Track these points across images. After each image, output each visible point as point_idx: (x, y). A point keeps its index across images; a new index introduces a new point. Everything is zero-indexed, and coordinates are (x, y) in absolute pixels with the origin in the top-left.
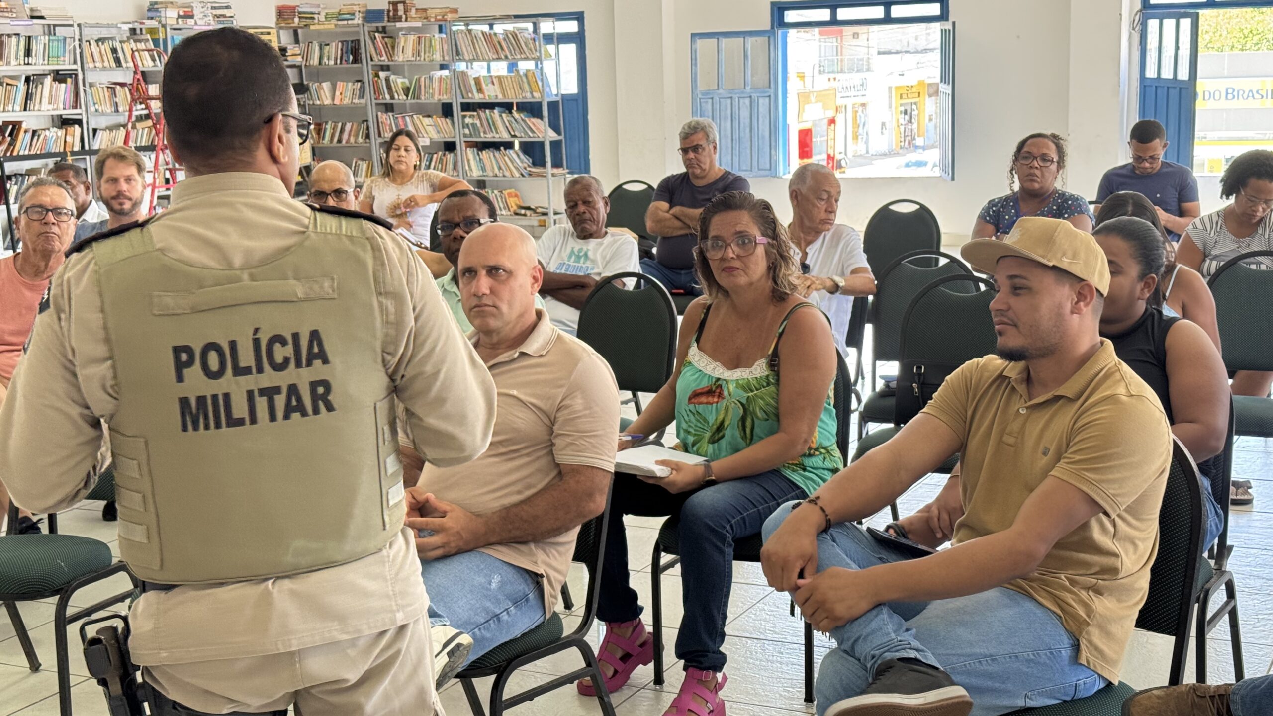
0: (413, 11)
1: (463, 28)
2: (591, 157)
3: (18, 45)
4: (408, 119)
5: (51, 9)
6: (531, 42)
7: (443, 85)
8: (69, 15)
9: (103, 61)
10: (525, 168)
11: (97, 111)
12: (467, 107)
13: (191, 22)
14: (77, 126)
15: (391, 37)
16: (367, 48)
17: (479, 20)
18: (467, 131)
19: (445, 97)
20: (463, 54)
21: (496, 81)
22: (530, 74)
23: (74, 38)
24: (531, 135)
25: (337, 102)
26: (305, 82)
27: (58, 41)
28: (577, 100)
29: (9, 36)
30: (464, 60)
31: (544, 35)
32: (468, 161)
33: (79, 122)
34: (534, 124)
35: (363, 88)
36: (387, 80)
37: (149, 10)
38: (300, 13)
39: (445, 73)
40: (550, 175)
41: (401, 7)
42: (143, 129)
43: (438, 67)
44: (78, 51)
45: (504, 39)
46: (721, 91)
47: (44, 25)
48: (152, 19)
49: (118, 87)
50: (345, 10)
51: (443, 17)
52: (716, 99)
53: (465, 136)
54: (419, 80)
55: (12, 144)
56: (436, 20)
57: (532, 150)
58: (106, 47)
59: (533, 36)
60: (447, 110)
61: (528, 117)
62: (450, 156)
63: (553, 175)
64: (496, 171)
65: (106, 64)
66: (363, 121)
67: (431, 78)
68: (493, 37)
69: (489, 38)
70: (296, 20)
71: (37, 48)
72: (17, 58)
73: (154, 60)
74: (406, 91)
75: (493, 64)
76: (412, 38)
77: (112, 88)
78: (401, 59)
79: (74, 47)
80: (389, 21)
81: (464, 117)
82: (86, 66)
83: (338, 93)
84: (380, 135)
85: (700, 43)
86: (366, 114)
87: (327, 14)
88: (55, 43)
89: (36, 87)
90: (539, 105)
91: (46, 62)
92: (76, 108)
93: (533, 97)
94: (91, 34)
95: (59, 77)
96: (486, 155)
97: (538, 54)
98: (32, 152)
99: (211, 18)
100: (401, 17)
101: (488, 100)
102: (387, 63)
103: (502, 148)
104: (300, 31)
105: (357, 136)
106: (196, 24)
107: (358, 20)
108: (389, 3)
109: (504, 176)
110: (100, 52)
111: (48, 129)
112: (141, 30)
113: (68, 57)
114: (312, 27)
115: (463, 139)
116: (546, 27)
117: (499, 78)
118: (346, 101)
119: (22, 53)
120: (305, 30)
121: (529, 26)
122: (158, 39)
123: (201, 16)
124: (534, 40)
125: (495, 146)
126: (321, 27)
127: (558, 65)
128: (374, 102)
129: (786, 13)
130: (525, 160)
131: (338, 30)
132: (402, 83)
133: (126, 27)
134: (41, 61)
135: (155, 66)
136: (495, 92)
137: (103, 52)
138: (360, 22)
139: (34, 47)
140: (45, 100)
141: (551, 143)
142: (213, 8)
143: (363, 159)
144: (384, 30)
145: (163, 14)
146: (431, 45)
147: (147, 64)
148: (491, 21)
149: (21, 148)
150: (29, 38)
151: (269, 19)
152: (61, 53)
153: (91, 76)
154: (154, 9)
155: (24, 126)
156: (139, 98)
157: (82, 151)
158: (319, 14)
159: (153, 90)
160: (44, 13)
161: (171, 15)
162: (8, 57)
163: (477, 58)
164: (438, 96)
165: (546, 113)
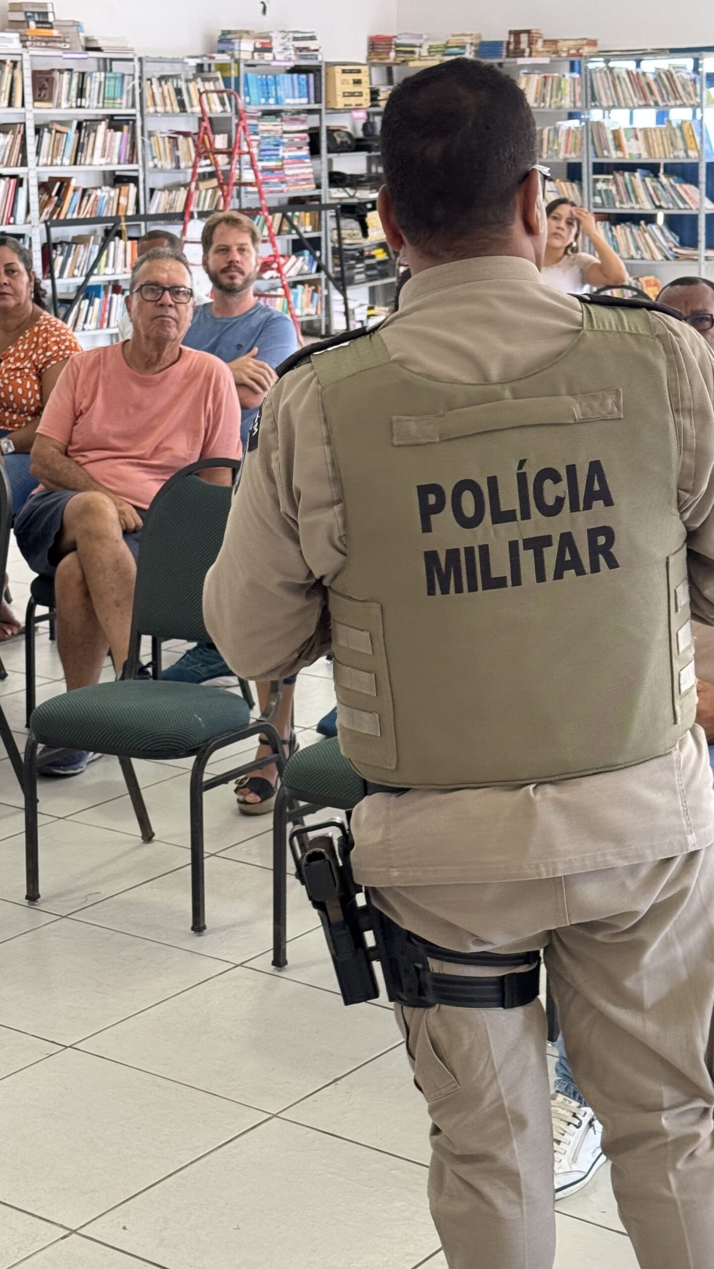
0: (540, 43)
1: (602, 65)
3: (70, 83)
5: (110, 40)
6: (690, 84)
7: (571, 140)
8: (130, 46)
9: (165, 105)
10: (671, 249)
11: (155, 166)
12: (599, 168)
13: (268, 56)
14: (132, 185)
17: (625, 55)
18: (598, 200)
19: (573, 155)
20: (600, 99)
21: (640, 135)
22: (685, 126)
23: (133, 75)
24: (682, 205)
27: (115, 78)
29: (61, 71)
30: (601, 107)
31: (708, 75)
33: (134, 180)
34: (686, 192)
37: (221, 41)
38: (397, 45)
39: (574, 123)
40: (702, 260)
41: (524, 38)
42: (207, 190)
43: (566, 116)
44: (137, 91)
45: (655, 80)
47: (99, 59)
48: (223, 52)
49: (181, 137)
50: (453, 41)
51: (578, 50)
53: (596, 205)
55: (59, 205)
56: (569, 55)
57: (681, 226)
58: (169, 87)
59: (693, 76)
60: (574, 173)
61: (680, 183)
63: (706, 259)
64: (633, 252)
65: (169, 108)
67: (556, 131)
68: (642, 78)
69: (635, 79)
70: (392, 54)
71: (92, 87)
72: (68, 100)
73: (223, 104)
75: (636, 112)
76: (536, 78)
77: (174, 138)
79: (134, 86)
80: (508, 56)
81: (596, 181)
82: (146, 111)
87: (431, 47)
88: (112, 82)
89: (88, 136)
90: (695, 167)
91: (101, 105)
92: (131, 162)
93: (688, 156)
94: (153, 70)
95: (114, 123)
96: (620, 231)
97: (698, 100)
98: (82, 216)
99: (292, 52)
100: (523, 51)
101: (628, 160)
103: (642, 222)
104: (395, 69)
106: (274, 59)
108: (511, 32)
109: (642, 259)
110: (163, 93)
111: (100, 188)
112: (210, 65)
113: (125, 100)
114: (411, 64)
117: (645, 131)
119: (74, 93)
120: (402, 67)
121: (688, 62)
122: (230, 78)
123: (280, 49)
124: (694, 81)
125: (633, 219)
130: (671, 239)
133: (193, 62)
134: (95, 104)
135: (225, 111)
136: (639, 149)
137: (166, 93)
139: (88, 86)
140: (98, 152)
141: (707, 216)
142: (296, 39)
145: (236, 47)
146: (559, 87)
147: (216, 108)
148: (638, 56)
149: (69, 210)
150: (83, 75)
151: (359, 53)
152: (117, 94)
153: (150, 125)
154: (226, 40)
155: (73, 183)
156: (204, 151)
157: (137, 217)
158: (420, 46)
159: (220, 142)
160: (100, 44)
161: (245, 48)
162: (59, 98)
163: (617, 105)
164: (565, 154)
165: (702, 176)
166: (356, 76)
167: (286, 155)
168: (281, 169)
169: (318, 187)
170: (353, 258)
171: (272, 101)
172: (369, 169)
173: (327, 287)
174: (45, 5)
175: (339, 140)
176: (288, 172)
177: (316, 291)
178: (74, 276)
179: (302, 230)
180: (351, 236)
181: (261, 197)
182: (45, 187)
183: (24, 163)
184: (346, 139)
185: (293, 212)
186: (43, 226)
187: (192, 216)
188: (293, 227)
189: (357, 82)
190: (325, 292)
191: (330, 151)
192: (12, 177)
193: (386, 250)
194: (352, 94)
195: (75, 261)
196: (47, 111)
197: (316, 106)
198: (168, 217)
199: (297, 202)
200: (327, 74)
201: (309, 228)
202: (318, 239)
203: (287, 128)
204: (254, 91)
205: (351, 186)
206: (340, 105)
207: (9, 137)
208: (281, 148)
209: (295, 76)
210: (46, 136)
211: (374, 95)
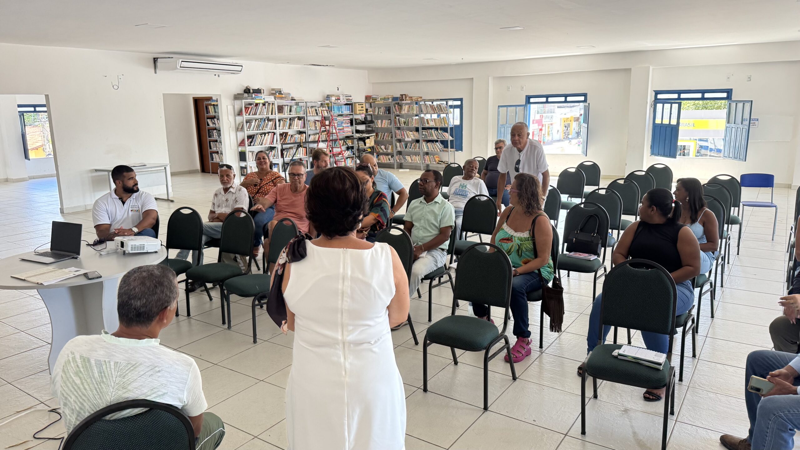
0: (408, 97)
1: (423, 103)
2: (463, 145)
3: (288, 109)
4: (405, 132)
5: (298, 97)
7: (416, 121)
8: (303, 99)
9: (312, 113)
10: (442, 149)
11: (310, 129)
12: (424, 129)
13: (339, 101)
14: (304, 134)
15: (400, 106)
16: (393, 109)
17: (429, 100)
18: (423, 136)
19: (417, 125)
22: (444, 118)
23: (304, 106)
24: (444, 138)
25: (383, 126)
26: (373, 120)
28: (459, 127)
29: (285, 106)
30: (423, 113)
31: (450, 105)
32: (423, 146)
33: (305, 133)
34: (445, 135)
35: (391, 122)
36: (399, 120)
37: (327, 97)
38: (372, 98)
39: (417, 117)
40: (449, 151)
41: (404, 96)
42: (324, 135)
43: (415, 115)
45: (437, 107)
46: (507, 125)
47: (295, 102)
48: (327, 100)
49: (317, 122)
50: (386, 97)
51: (417, 99)
52: (506, 127)
53: (423, 138)
54: (409, 120)
55: (285, 139)
56: (415, 101)
57: (444, 143)
58: (313, 109)
60: (417, 130)
61: (443, 132)
62: (418, 144)
63: (451, 151)
64: (432, 149)
65: (314, 114)
66: (391, 133)
67: (413, 119)
69: (432, 107)
70: (371, 100)
71: (293, 109)
72: (287, 113)
73: (328, 113)
74: (405, 123)
75: (432, 115)
76: (407, 106)
77: (315, 122)
78: (403, 113)
79: (304, 109)
80: (400, 101)
81: (423, 132)
82: (307, 115)
83: (383, 124)
84: (396, 137)
85: (501, 109)
86: (392, 131)
87: (381, 98)
88: (299, 108)
89: (293, 122)
90: (447, 128)
91: (296, 114)
92: (304, 128)
93: (445, 126)
94: (309, 105)
95: (299, 118)
96: (429, 144)
97: (447, 112)
98: (291, 142)
99: (345, 100)
100: (404, 100)
101: (430, 126)
102: (399, 114)
103: (434, 142)
104: (372, 104)
106: (341, 102)
107: (390, 100)
108: (400, 95)
109: (435, 151)
110: (312, 111)
111: (296, 135)
112: (324, 104)
113: (302, 112)
114: (376, 103)
115: (422, 139)
116: (450, 103)
117: (434, 119)
118: (386, 126)
119: (288, 111)
120: (374, 103)
121: (445, 103)
122: (329, 107)
123: (342, 99)
124: (446, 107)
125: (432, 141)
126: (379, 102)
127: (453, 115)
128: (394, 126)
129: (531, 99)
130: (442, 146)
131: (384, 103)
132: (404, 120)
133: (320, 103)
134: (294, 114)
135: (328, 115)
136: (433, 124)
138: (391, 101)
139: (292, 109)
140: (295, 126)
141: (450, 141)
142: (346, 97)
143: (390, 145)
144: (398, 104)
145: (331, 99)
146: (413, 108)
147: (326, 114)
148: (432, 101)
149: (288, 140)
150: (291, 106)
151: (363, 100)
152: (300, 111)
153: (309, 118)
154: (328, 97)
155: (289, 134)
156: (323, 125)
157: (306, 142)
158: (378, 98)
159: (327, 123)
160: (295, 99)
161: (333, 99)
162: (285, 112)
163: (427, 113)
164: (415, 125)
165: (449, 131)
166: (362, 106)
167: (344, 125)
168: (343, 129)
169: (353, 133)
170: (362, 151)
171: (340, 112)
172: (366, 129)
173: (355, 158)
174: (280, 89)
175: (358, 122)
176: (345, 130)
177: (353, 159)
178: (289, 157)
179: (349, 144)
180: (361, 146)
181: (337, 137)
182: (281, 135)
183: (276, 129)
184: (360, 121)
185: (346, 140)
186: (281, 145)
187: (320, 141)
188: (346, 144)
189: (362, 107)
190: (355, 160)
191: (355, 124)
192: (272, 132)
193: (371, 149)
194: (361, 110)
195: (289, 153)
196: (281, 116)
197: (352, 113)
198: (314, 142)
199: (348, 137)
200: (354, 105)
201: (351, 144)
202: (353, 146)
203: (344, 119)
204: (336, 109)
205: (361, 133)
206: (358, 113)
207: (272, 122)
208: (343, 124)
209: (346, 106)
210: (281, 122)
211: (367, 110)
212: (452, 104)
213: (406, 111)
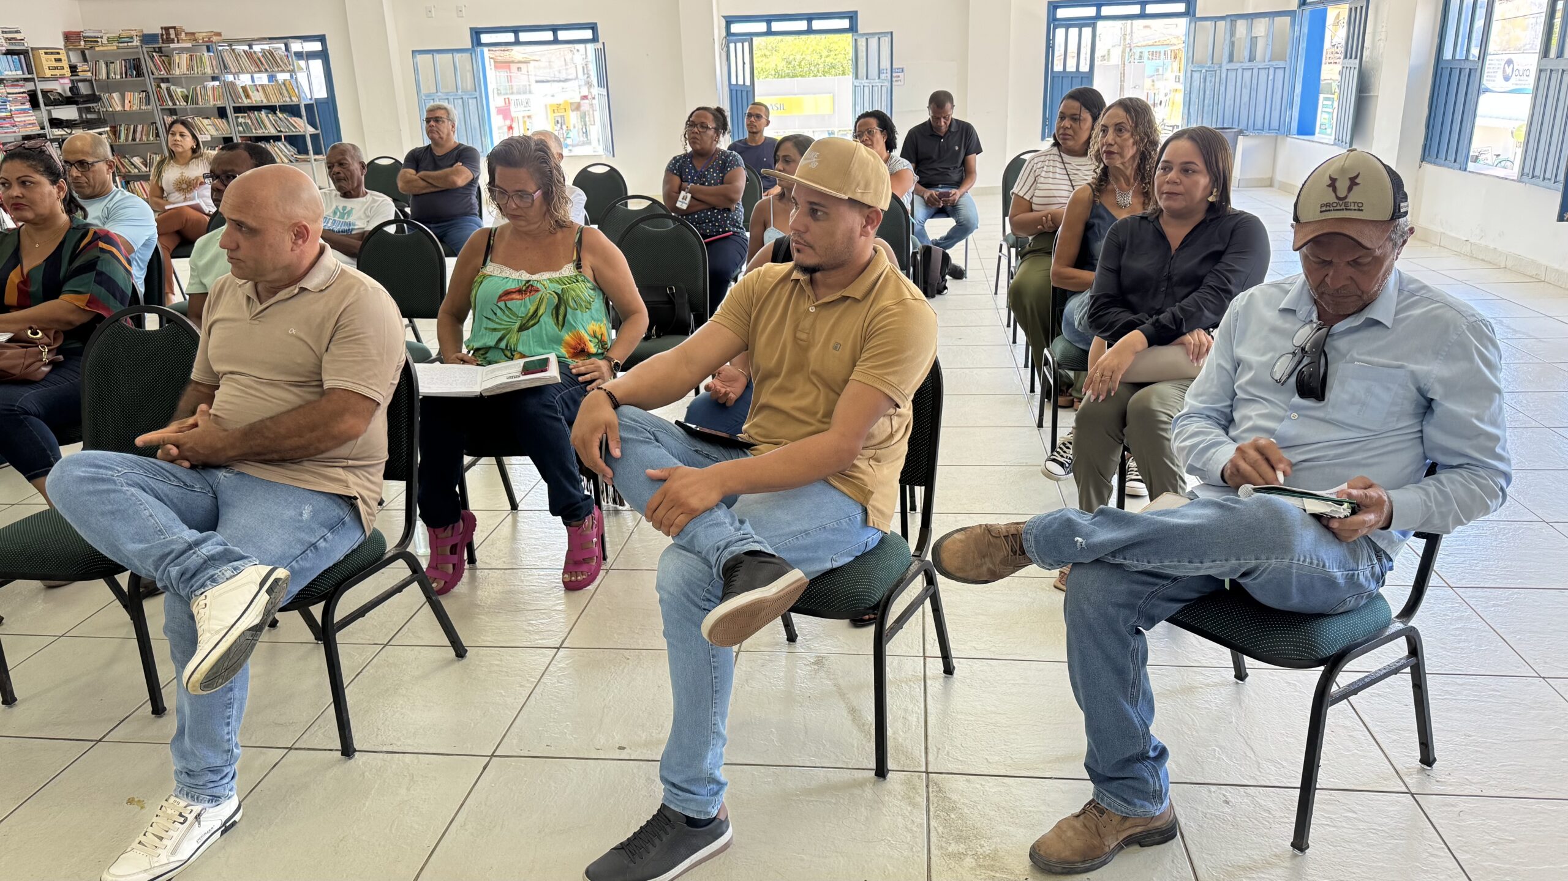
0: (183, 34)
1: (227, 48)
6: (285, 58)
7: (216, 93)
10: (292, 156)
12: (238, 110)
15: (167, 56)
16: (147, 65)
17: (241, 41)
18: (241, 129)
19: (219, 102)
20: (230, 68)
21: (260, 89)
22: (287, 83)
24: (294, 130)
25: (127, 108)
26: (97, 93)
28: (327, 103)
30: (231, 73)
31: (295, 53)
34: (295, 122)
35: (148, 98)
36: (168, 90)
38: (84, 37)
39: (217, 83)
40: (313, 160)
41: (172, 31)
43: (210, 79)
45: (263, 56)
46: (439, 94)
50: (124, 34)
51: (209, 39)
53: (240, 132)
54: (195, 89)
56: (204, 42)
57: (296, 142)
59: (286, 53)
60: (222, 113)
61: (290, 116)
63: (315, 160)
66: (152, 123)
67: (205, 88)
68: (254, 54)
69: (250, 55)
70: (82, 43)
74: (186, 98)
75: (256, 76)
76: (185, 56)
78: (177, 73)
80: (163, 43)
81: (237, 117)
83: (127, 102)
85: (419, 57)
86: (154, 117)
87: (108, 38)
90: (298, 106)
93: (292, 101)
97: (292, 67)
99: (3, 41)
100: (173, 40)
101: (255, 104)
102: (166, 76)
104: (86, 52)
105: (148, 135)
107: (136, 42)
108: (162, 28)
114: (97, 49)
116: (296, 46)
117: (262, 86)
118: (135, 108)
120: (91, 51)
121: (282, 46)
124: (287, 56)
126: (106, 48)
127: (309, 76)
128: (159, 107)
129: (482, 36)
130: (292, 149)
131: (120, 50)
132: (181, 92)
136: (261, 97)
138: (138, 44)
141: (311, 136)
144: (160, 50)
146: (202, 61)
148: (250, 42)
151: (57, 42)
158: (101, 38)
163: (241, 71)
164: (214, 102)
165: (303, 113)
166: (57, 57)
167: (13, 108)
168: (11, 117)
169: (43, 128)
172: (81, 116)
175: (52, 98)
176: (17, 119)
189: (60, 60)
194: (56, 68)
197: (30, 76)
200: (33, 55)
203: (10, 90)
206: (48, 75)
208: (8, 104)
209: (9, 57)
211: (73, 69)
212: (300, 50)
213: (184, 69)
